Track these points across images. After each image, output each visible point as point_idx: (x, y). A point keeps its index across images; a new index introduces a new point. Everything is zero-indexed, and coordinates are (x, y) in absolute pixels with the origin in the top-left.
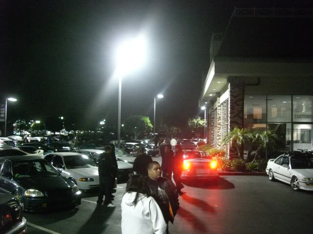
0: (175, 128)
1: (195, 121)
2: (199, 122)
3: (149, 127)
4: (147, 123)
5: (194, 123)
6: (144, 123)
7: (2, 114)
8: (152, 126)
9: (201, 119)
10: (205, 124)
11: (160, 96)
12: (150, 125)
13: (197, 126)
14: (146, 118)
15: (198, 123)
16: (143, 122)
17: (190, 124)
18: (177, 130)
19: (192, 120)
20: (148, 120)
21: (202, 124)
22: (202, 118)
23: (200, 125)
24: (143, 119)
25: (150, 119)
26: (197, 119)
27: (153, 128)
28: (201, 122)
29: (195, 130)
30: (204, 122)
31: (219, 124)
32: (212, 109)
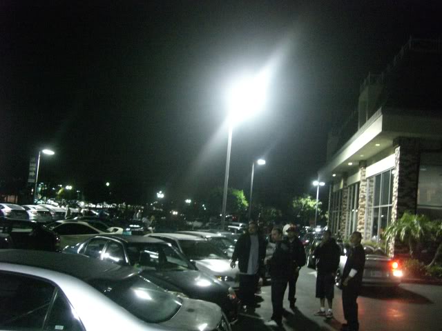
0: (273, 210)
1: (303, 201)
2: (309, 203)
3: (243, 205)
4: (241, 199)
5: (301, 204)
6: (237, 199)
7: (31, 171)
8: (247, 205)
9: (311, 199)
10: (316, 207)
11: (261, 162)
12: (245, 203)
13: (305, 209)
14: (239, 192)
15: (306, 204)
16: (235, 198)
17: (295, 206)
18: (276, 213)
19: (298, 199)
20: (242, 195)
21: (312, 206)
22: (313, 198)
23: (309, 207)
24: (235, 193)
25: (244, 194)
26: (306, 197)
27: (248, 207)
28: (311, 204)
29: (302, 214)
30: (315, 203)
31: (363, 206)
32: (345, 184)
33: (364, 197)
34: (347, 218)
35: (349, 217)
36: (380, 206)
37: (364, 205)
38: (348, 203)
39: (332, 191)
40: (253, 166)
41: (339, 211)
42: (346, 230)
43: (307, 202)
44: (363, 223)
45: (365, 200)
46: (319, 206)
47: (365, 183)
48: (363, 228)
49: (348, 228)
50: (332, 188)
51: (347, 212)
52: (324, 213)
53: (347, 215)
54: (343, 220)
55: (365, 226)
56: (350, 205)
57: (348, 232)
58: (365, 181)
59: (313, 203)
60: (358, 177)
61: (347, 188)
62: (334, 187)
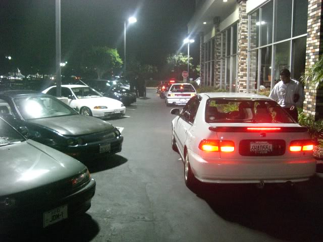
0: (150, 67)
1: (176, 57)
2: (181, 59)
3: (118, 63)
4: (115, 58)
5: (175, 60)
6: (111, 57)
8: (121, 62)
9: (183, 55)
10: (188, 62)
11: (132, 20)
12: (119, 60)
13: (178, 64)
14: (112, 50)
15: (179, 60)
16: (109, 56)
17: (169, 62)
18: (153, 69)
19: (171, 56)
20: (116, 53)
21: (184, 61)
22: (185, 54)
23: (182, 62)
24: (109, 51)
25: (118, 52)
26: (179, 54)
27: (123, 65)
28: (183, 59)
29: (175, 68)
30: (187, 58)
31: (244, 49)
32: (217, 30)
33: (246, 37)
34: (221, 67)
35: (224, 65)
36: (273, 44)
37: (247, 47)
38: (221, 51)
39: (203, 42)
40: (125, 25)
41: (211, 61)
42: (221, 80)
43: (180, 57)
44: (246, 69)
45: (246, 42)
46: (191, 61)
47: (244, 21)
48: (245, 75)
49: (223, 78)
50: (203, 39)
51: (221, 61)
52: (195, 67)
53: (221, 63)
54: (217, 69)
55: (247, 73)
56: (224, 53)
57: (223, 81)
58: (244, 17)
59: (186, 59)
60: (236, 15)
61: (220, 35)
62: (205, 37)
